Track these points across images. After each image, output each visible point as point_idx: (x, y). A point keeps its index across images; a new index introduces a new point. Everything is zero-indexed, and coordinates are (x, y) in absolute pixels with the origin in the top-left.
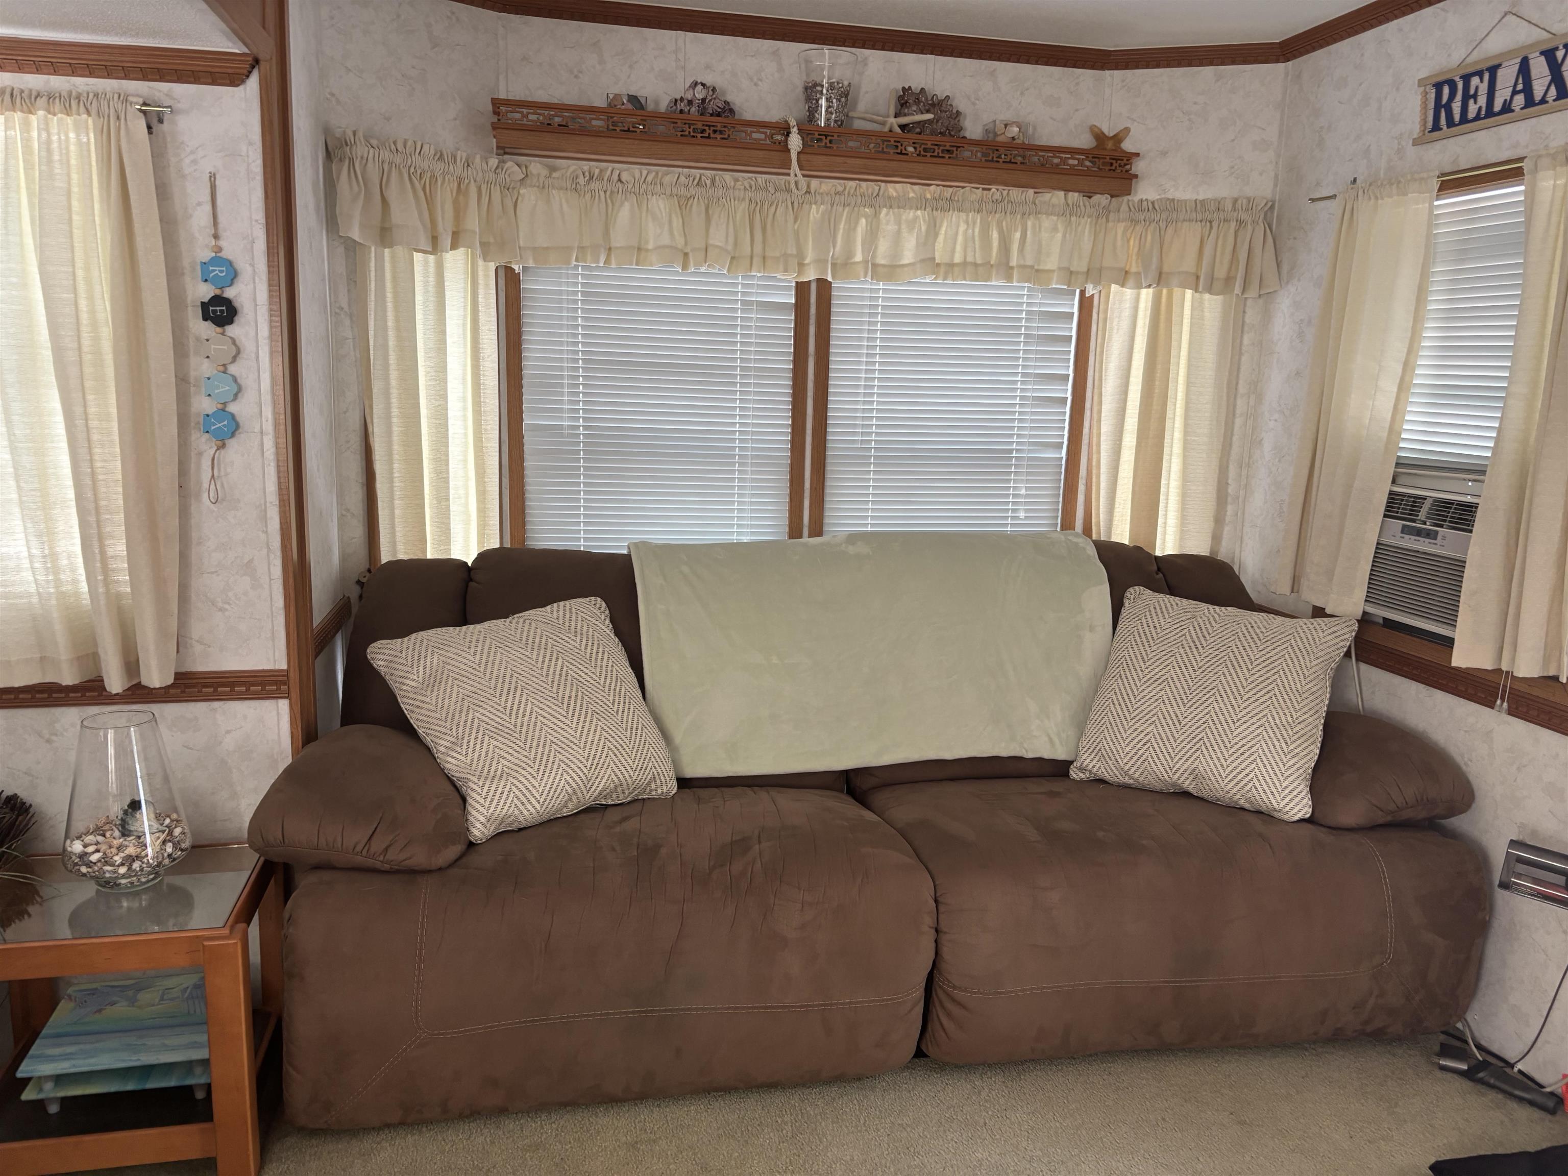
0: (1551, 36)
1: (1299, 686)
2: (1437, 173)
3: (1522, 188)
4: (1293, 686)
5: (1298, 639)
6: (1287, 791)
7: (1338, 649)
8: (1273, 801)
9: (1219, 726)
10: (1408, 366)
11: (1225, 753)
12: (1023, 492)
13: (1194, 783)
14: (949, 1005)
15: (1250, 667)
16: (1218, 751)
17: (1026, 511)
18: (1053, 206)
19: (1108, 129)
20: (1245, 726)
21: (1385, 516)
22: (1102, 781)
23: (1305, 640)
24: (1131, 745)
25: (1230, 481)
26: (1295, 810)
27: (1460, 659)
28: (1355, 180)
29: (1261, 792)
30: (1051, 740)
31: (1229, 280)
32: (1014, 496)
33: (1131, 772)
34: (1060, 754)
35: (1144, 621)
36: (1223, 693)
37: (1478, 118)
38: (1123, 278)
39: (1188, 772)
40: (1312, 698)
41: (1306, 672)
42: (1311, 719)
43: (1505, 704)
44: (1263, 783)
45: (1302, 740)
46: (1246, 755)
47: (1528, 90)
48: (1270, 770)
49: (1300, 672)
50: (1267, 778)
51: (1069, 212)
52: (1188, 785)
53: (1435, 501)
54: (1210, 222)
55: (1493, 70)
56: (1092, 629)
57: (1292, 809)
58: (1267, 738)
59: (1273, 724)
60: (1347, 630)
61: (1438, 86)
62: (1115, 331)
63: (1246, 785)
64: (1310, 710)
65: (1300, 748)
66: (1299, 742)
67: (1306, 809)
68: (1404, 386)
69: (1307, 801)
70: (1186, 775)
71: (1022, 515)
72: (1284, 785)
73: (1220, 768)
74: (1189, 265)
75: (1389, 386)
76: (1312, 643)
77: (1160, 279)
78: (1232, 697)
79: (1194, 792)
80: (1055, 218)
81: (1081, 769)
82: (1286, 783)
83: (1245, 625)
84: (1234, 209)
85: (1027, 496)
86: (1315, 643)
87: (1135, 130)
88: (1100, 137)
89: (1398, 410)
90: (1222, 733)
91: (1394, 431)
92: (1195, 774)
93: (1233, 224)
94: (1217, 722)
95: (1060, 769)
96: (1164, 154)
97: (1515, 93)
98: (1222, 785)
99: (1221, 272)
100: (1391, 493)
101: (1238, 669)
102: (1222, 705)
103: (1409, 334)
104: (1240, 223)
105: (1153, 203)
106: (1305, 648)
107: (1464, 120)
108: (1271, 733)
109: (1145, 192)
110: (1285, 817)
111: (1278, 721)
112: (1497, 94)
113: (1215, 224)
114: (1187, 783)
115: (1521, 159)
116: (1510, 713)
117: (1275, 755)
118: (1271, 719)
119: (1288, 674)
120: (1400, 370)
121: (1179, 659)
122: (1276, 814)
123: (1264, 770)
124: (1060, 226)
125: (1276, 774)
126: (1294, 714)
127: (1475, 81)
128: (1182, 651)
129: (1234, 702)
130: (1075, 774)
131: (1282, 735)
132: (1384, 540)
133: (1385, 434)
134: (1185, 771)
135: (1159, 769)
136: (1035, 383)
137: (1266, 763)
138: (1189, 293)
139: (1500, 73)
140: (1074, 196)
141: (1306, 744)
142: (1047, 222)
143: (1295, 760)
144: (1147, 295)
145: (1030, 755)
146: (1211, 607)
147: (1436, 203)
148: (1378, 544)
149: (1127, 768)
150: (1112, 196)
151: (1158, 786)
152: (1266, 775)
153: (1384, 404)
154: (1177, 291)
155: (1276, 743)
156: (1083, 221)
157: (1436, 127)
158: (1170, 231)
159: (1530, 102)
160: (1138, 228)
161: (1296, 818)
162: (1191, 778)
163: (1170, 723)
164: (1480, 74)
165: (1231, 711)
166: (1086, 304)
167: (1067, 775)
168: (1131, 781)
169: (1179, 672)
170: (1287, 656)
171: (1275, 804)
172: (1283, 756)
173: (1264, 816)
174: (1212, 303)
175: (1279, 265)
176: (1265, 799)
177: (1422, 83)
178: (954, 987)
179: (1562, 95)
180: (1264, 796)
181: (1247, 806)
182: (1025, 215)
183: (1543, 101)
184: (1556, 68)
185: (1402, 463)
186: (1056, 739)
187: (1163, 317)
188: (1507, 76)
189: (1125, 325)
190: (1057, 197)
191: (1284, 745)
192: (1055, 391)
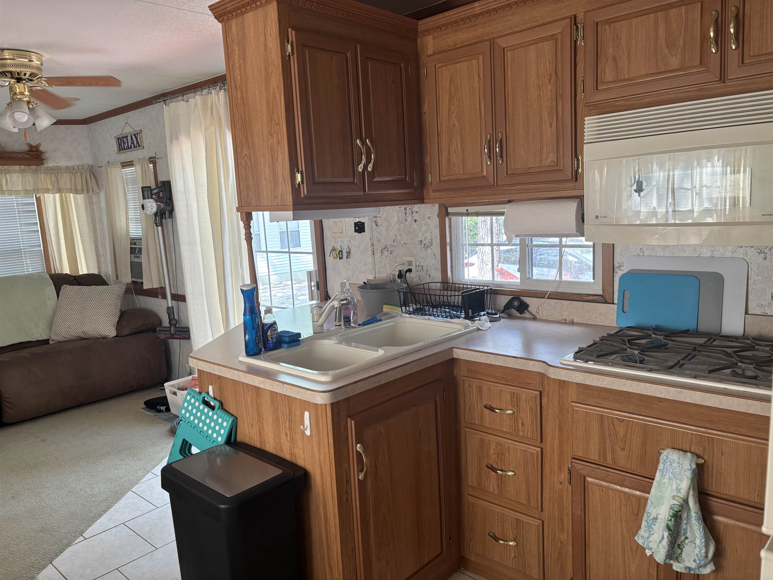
0: (134, 131)
2: (120, 163)
3: (134, 168)
4: (108, 303)
5: (109, 290)
6: (108, 330)
7: (121, 291)
9: (88, 318)
10: (127, 213)
11: (90, 324)
12: (29, 262)
13: (84, 335)
14: (7, 404)
15: (96, 300)
17: (32, 268)
18: (16, 170)
19: (34, 144)
20: (95, 316)
21: (131, 254)
22: (60, 342)
24: (65, 329)
25: (100, 250)
26: (112, 334)
27: (145, 287)
28: (109, 161)
30: (41, 334)
31: (83, 190)
32: (26, 264)
33: (66, 337)
34: (45, 337)
35: (66, 294)
37: (127, 149)
38: (47, 191)
41: (112, 299)
42: (115, 311)
43: (161, 296)
44: (102, 329)
45: (113, 316)
46: (96, 323)
47: (133, 143)
51: (21, 171)
52: (84, 336)
53: (136, 248)
54: (72, 173)
55: (127, 137)
56: (49, 299)
57: (110, 334)
60: (123, 286)
61: (118, 139)
62: (49, 208)
63: (97, 331)
65: (112, 318)
67: (115, 333)
68: (127, 219)
69: (115, 331)
70: (81, 333)
71: (30, 270)
73: (90, 329)
74: (68, 186)
75: (123, 219)
76: (113, 291)
77: (59, 191)
78: (91, 309)
79: (85, 337)
80: (17, 174)
81: (53, 340)
82: (108, 328)
83: (95, 289)
84: (78, 168)
85: (31, 263)
87: (43, 144)
88: (31, 146)
89: (127, 226)
91: (128, 231)
92: (84, 332)
93: (79, 174)
94: (88, 317)
95: (46, 342)
96: (54, 151)
97: (132, 144)
98: (92, 333)
99: (79, 187)
100: (131, 247)
101: (93, 301)
102: (89, 312)
104: (82, 173)
105: (51, 167)
106: (111, 292)
107: (125, 149)
108: (103, 316)
109: (50, 164)
110: (110, 337)
112: (129, 143)
113: (74, 173)
114: (82, 335)
115: (134, 161)
116: (162, 298)
117: (104, 322)
118: (102, 313)
119: (106, 300)
120: (125, 215)
122: (107, 337)
123: (102, 326)
124: (20, 176)
126: (109, 310)
127: (124, 139)
128: (77, 300)
130: (51, 342)
131: (106, 316)
132: (132, 260)
133: (126, 232)
135: (74, 333)
136: (25, 226)
137: (102, 324)
138: (71, 195)
139: (128, 138)
140: (22, 167)
142: (14, 175)
143: (110, 322)
144: (57, 195)
145: (35, 340)
146: (87, 287)
147: (121, 170)
148: (130, 261)
149: (64, 336)
150: (37, 166)
151: (75, 338)
153: (123, 224)
154: (67, 194)
155: (105, 318)
156: (28, 174)
157: (119, 150)
158: (59, 176)
159: (135, 147)
160: (48, 175)
161: (112, 336)
164: (124, 137)
166: (38, 200)
167: (49, 343)
168: (67, 339)
170: (106, 295)
171: (106, 335)
173: (105, 338)
174: (80, 198)
175: (98, 185)
177: (115, 137)
178: (7, 398)
179: (139, 146)
180: (103, 333)
181: (99, 337)
182: (5, 174)
183: (136, 147)
184: (136, 138)
185: (132, 239)
186: (42, 334)
187: (65, 202)
188: (129, 138)
189: (52, 205)
190: (17, 167)
191: (107, 319)
192: (34, 228)
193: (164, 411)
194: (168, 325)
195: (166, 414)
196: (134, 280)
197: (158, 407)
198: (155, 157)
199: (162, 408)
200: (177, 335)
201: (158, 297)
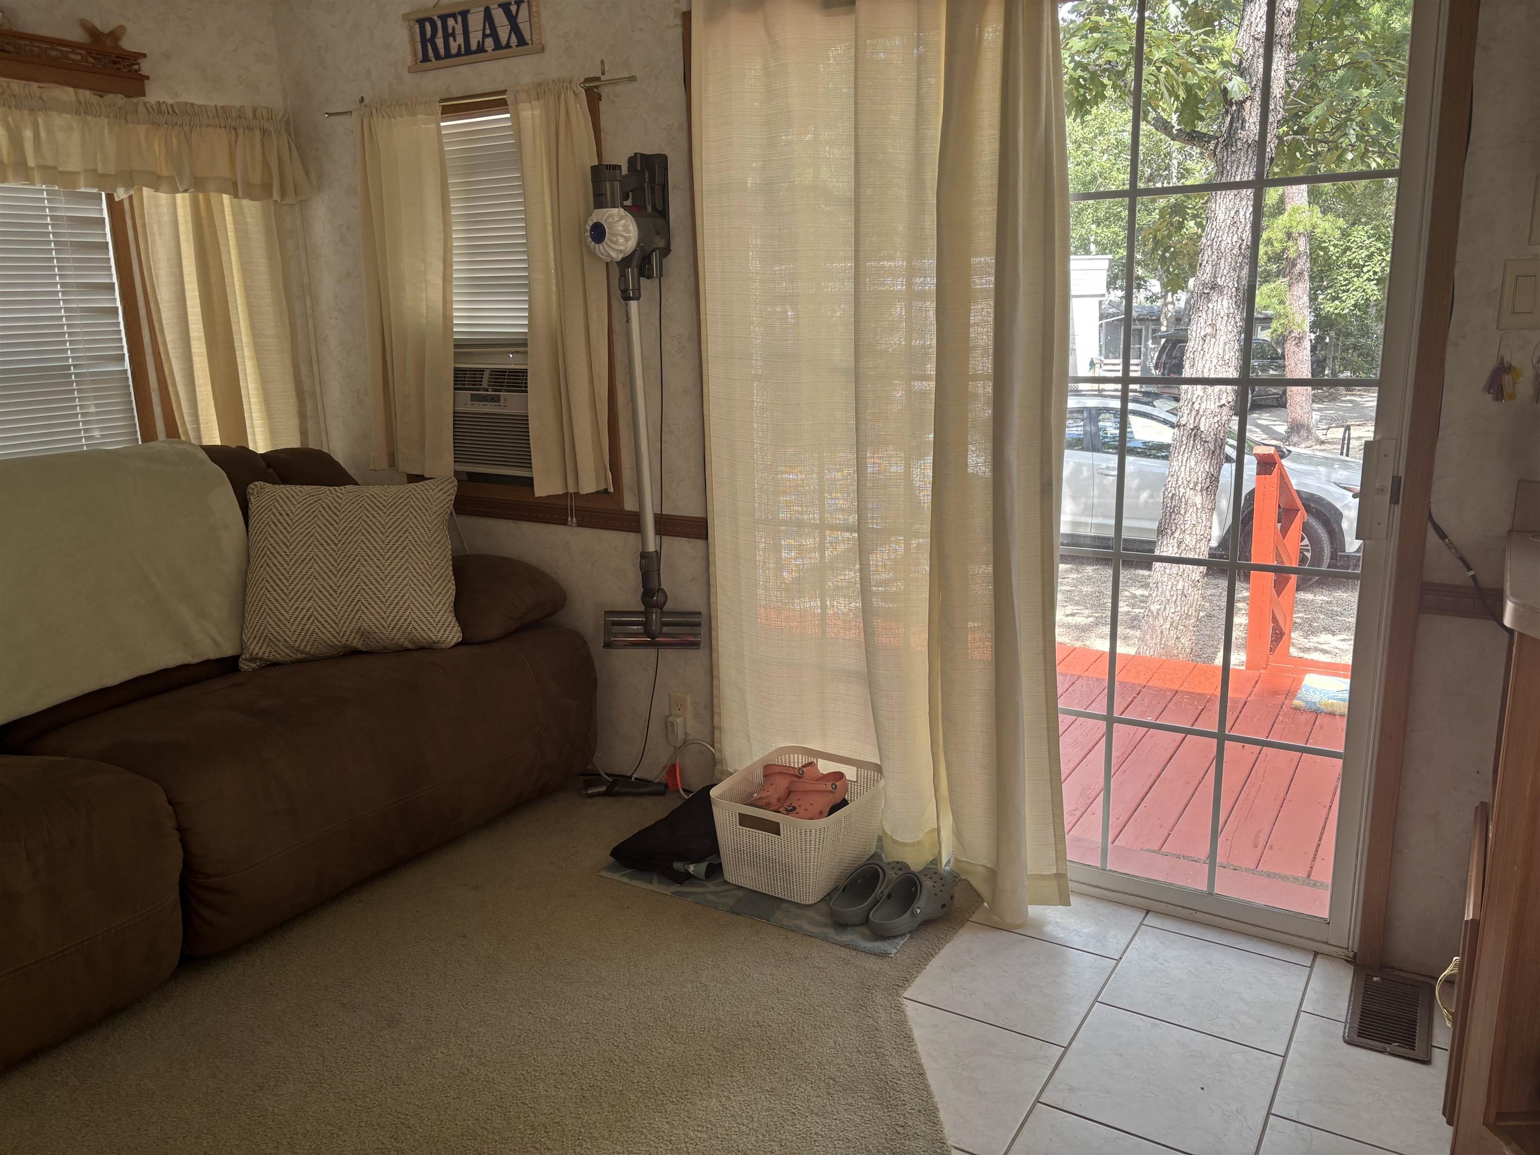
1: (427, 538)
2: (438, 99)
3: (508, 115)
4: (422, 539)
5: (415, 500)
6: (440, 625)
7: (447, 503)
8: (432, 636)
9: (371, 586)
10: (447, 264)
11: (383, 606)
12: (93, 409)
13: (362, 640)
14: (209, 897)
15: (384, 531)
16: (376, 607)
17: (101, 429)
18: (64, 102)
19: (104, 24)
20: (393, 580)
21: (455, 389)
22: (275, 664)
23: (421, 500)
24: (296, 623)
25: (305, 380)
26: (450, 638)
27: (540, 491)
28: (362, 99)
29: (420, 630)
30: (214, 641)
31: (267, 188)
32: (83, 415)
33: (302, 647)
34: (228, 650)
35: (274, 511)
36: (367, 558)
37: (459, 54)
38: (154, 181)
39: (355, 631)
40: (439, 546)
41: (429, 526)
42: (443, 563)
43: (574, 519)
44: (420, 623)
45: (441, 581)
46: (401, 603)
47: (494, 35)
48: (423, 611)
49: (425, 527)
50: (422, 618)
51: (81, 109)
52: (357, 644)
53: (491, 371)
55: (464, 14)
56: (226, 528)
57: (447, 637)
58: (413, 586)
59: (415, 574)
60: (450, 486)
61: (421, 22)
62: (157, 237)
63: (407, 628)
64: (440, 555)
65: (441, 588)
66: (439, 583)
67: (458, 634)
68: (447, 279)
69: (457, 628)
70: (353, 635)
71: (97, 434)
72: (437, 620)
73: (382, 621)
74: (223, 170)
75: (435, 279)
76: (427, 501)
77: (197, 185)
78: (375, 559)
79: (363, 649)
80: (68, 116)
81: (252, 660)
82: (438, 618)
83: (367, 497)
84: (255, 117)
85: (98, 413)
86: (429, 500)
88: (93, 33)
89: (447, 302)
90: (376, 591)
91: (447, 318)
92: (362, 633)
93: (258, 132)
94: (368, 583)
95: (229, 665)
97: (485, 36)
98: (387, 634)
99: (257, 178)
100: (456, 369)
101: (374, 535)
102: (368, 568)
103: (442, 236)
104: (264, 131)
105: (172, 106)
106: (423, 506)
107: (448, 55)
108: (415, 580)
109: (155, 94)
110: (443, 646)
111: (418, 570)
112: (471, 35)
113: (240, 132)
114: (354, 641)
115: (504, 92)
116: (580, 525)
117: (424, 598)
118: (412, 570)
119: (416, 530)
120: (441, 267)
121: (319, 538)
122: (435, 646)
123: (418, 612)
124: (74, 125)
125: (428, 613)
126: (429, 561)
127: (451, 22)
128: (319, 530)
129: (378, 563)
130: (244, 665)
131: (425, 580)
133: (441, 320)
134: (352, 631)
135: (327, 637)
136: (77, 293)
137: (418, 605)
138: (226, 198)
139: (470, 17)
140: (86, 95)
141: (444, 584)
142: (59, 120)
143: (440, 598)
144: (182, 200)
145: (197, 660)
146: (331, 488)
147: (442, 124)
148: (454, 413)
149: (297, 644)
150: (126, 96)
151: (330, 652)
152: (420, 616)
153: (435, 295)
154: (214, 196)
155: (422, 588)
156: (100, 121)
157: (426, 59)
158: (196, 135)
159: (498, 46)
160: (160, 130)
161: (452, 643)
162: (358, 637)
163: (327, 594)
164: (453, 16)
165: (378, 571)
166: (115, 208)
167: (239, 669)
168: (304, 656)
169: (322, 549)
170: (411, 515)
171: (433, 637)
172: (430, 597)
173: (428, 648)
174: (251, 208)
176: (425, 636)
177: (405, 17)
178: (210, 877)
179: (522, 42)
180: (423, 634)
181: (411, 646)
182: (32, 110)
183: (508, 46)
184: (512, 19)
185: (459, 345)
186: (219, 638)
187: (205, 222)
188: (476, 21)
189: (167, 230)
190: (67, 94)
191: (428, 589)
192: (101, 301)
193: (703, 877)
194: (642, 608)
195: (711, 887)
196: (462, 468)
197: (678, 866)
198: (598, 79)
199: (691, 868)
200: (667, 635)
201: (564, 523)
